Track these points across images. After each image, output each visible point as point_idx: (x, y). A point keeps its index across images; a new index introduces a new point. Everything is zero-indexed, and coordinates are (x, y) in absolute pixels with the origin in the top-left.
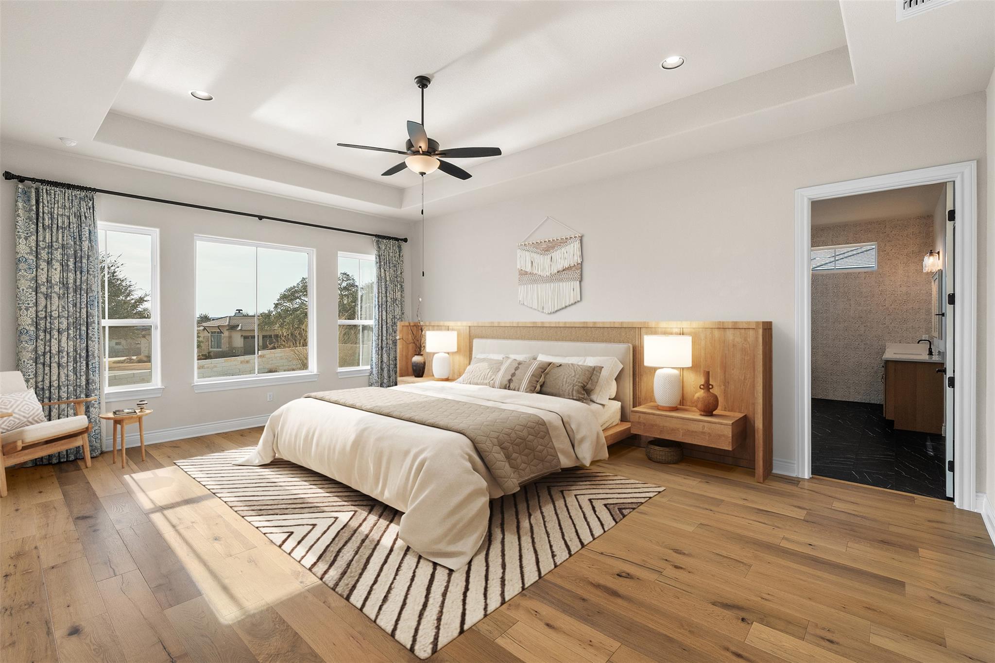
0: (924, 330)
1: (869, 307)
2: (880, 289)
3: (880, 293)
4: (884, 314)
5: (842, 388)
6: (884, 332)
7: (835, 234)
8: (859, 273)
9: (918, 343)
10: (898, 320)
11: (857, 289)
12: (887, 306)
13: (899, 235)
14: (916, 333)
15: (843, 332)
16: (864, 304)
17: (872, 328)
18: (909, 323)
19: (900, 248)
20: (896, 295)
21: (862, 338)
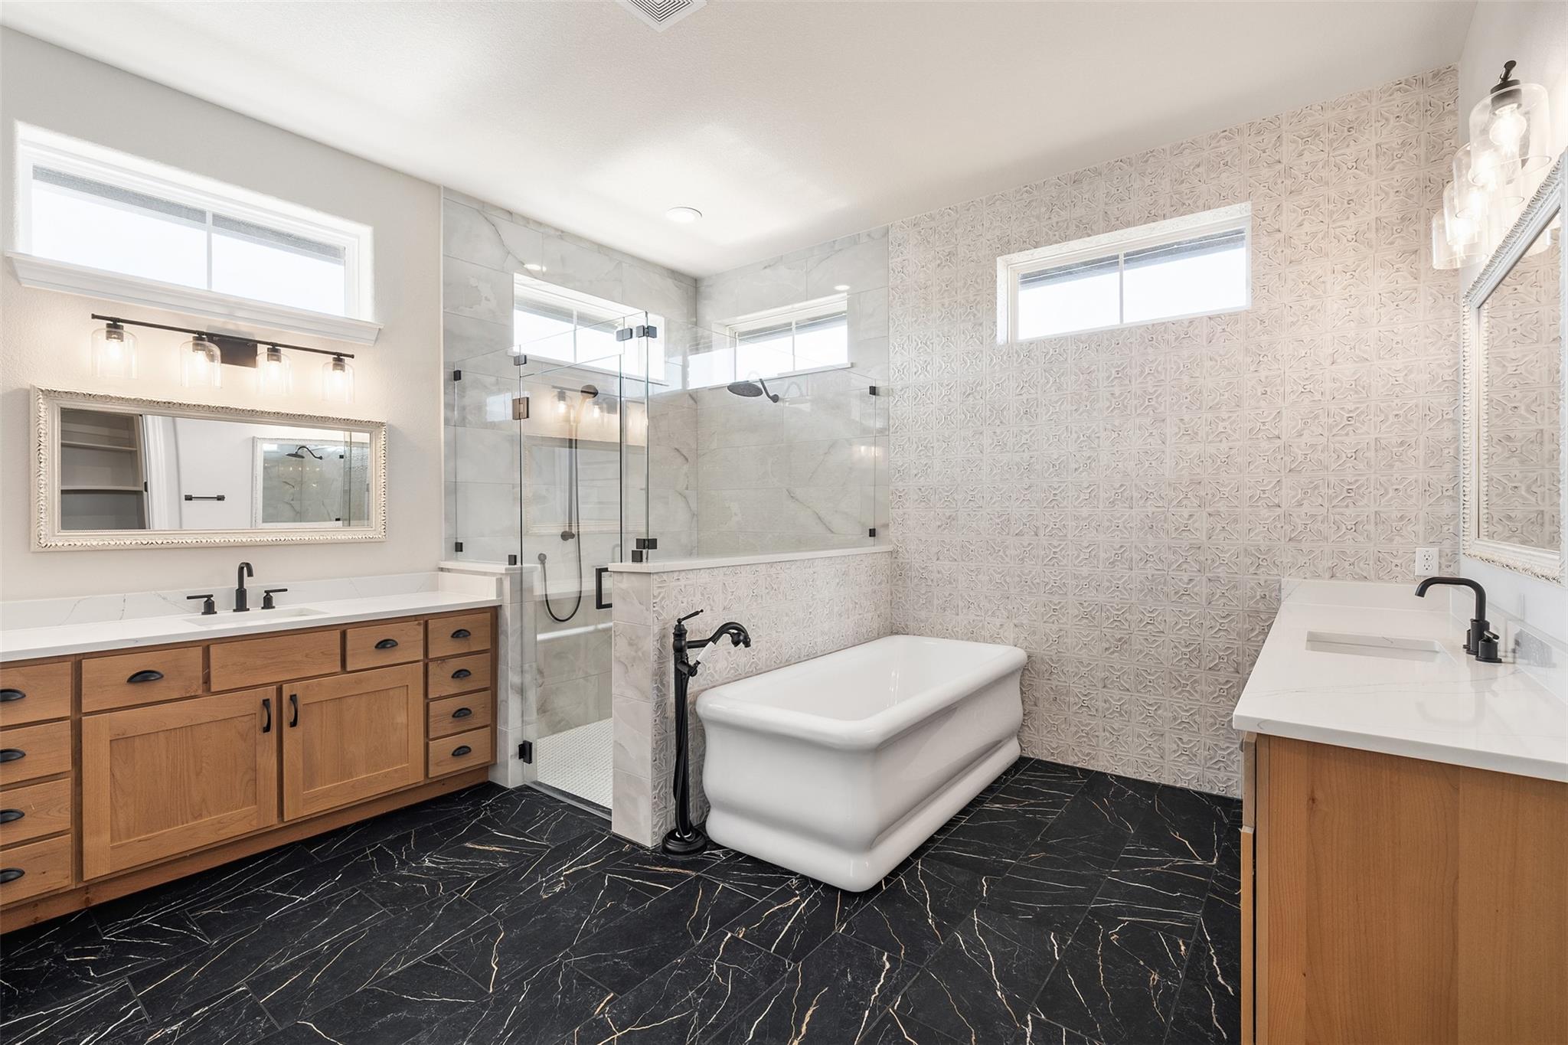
0: (1420, 528)
1: (1224, 446)
2: (1263, 374)
3: (1260, 390)
4: (1275, 468)
5: (1139, 736)
6: (1275, 536)
7: (1113, 191)
8: (1191, 322)
9: (1421, 593)
10: (1324, 490)
11: (1186, 379)
12: (1284, 437)
13: (1327, 163)
14: (1391, 540)
15: (1141, 534)
16: (1208, 435)
17: (1236, 521)
18: (1365, 501)
19: (1331, 213)
20: (1318, 397)
21: (1202, 558)
